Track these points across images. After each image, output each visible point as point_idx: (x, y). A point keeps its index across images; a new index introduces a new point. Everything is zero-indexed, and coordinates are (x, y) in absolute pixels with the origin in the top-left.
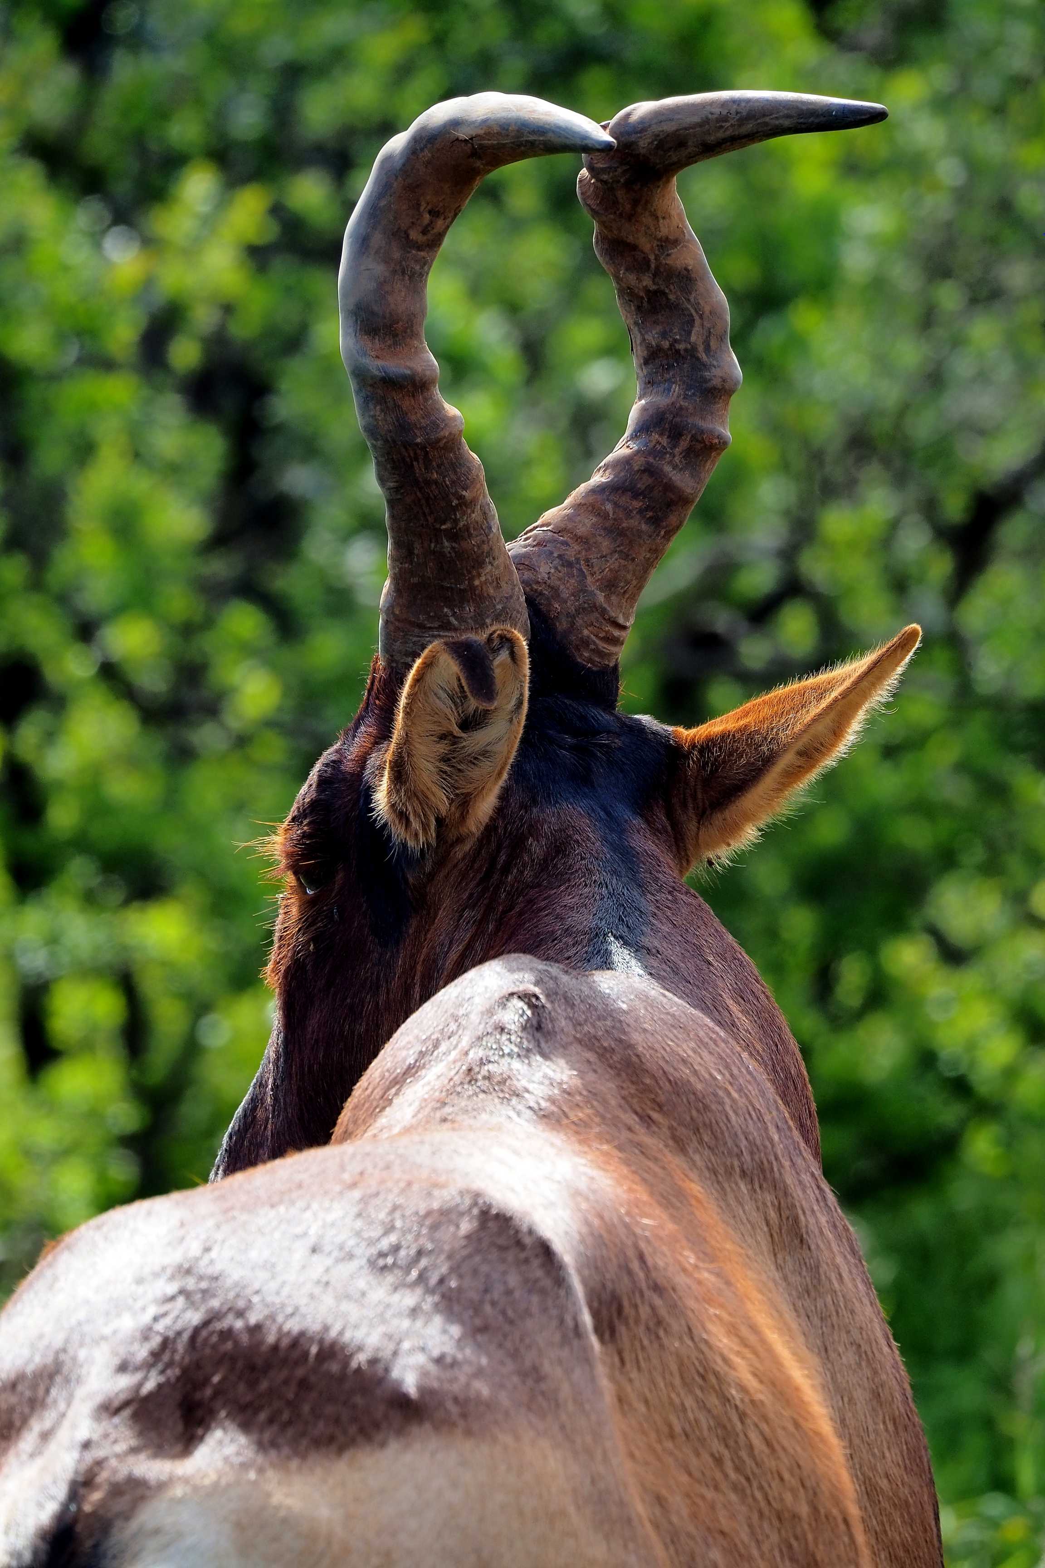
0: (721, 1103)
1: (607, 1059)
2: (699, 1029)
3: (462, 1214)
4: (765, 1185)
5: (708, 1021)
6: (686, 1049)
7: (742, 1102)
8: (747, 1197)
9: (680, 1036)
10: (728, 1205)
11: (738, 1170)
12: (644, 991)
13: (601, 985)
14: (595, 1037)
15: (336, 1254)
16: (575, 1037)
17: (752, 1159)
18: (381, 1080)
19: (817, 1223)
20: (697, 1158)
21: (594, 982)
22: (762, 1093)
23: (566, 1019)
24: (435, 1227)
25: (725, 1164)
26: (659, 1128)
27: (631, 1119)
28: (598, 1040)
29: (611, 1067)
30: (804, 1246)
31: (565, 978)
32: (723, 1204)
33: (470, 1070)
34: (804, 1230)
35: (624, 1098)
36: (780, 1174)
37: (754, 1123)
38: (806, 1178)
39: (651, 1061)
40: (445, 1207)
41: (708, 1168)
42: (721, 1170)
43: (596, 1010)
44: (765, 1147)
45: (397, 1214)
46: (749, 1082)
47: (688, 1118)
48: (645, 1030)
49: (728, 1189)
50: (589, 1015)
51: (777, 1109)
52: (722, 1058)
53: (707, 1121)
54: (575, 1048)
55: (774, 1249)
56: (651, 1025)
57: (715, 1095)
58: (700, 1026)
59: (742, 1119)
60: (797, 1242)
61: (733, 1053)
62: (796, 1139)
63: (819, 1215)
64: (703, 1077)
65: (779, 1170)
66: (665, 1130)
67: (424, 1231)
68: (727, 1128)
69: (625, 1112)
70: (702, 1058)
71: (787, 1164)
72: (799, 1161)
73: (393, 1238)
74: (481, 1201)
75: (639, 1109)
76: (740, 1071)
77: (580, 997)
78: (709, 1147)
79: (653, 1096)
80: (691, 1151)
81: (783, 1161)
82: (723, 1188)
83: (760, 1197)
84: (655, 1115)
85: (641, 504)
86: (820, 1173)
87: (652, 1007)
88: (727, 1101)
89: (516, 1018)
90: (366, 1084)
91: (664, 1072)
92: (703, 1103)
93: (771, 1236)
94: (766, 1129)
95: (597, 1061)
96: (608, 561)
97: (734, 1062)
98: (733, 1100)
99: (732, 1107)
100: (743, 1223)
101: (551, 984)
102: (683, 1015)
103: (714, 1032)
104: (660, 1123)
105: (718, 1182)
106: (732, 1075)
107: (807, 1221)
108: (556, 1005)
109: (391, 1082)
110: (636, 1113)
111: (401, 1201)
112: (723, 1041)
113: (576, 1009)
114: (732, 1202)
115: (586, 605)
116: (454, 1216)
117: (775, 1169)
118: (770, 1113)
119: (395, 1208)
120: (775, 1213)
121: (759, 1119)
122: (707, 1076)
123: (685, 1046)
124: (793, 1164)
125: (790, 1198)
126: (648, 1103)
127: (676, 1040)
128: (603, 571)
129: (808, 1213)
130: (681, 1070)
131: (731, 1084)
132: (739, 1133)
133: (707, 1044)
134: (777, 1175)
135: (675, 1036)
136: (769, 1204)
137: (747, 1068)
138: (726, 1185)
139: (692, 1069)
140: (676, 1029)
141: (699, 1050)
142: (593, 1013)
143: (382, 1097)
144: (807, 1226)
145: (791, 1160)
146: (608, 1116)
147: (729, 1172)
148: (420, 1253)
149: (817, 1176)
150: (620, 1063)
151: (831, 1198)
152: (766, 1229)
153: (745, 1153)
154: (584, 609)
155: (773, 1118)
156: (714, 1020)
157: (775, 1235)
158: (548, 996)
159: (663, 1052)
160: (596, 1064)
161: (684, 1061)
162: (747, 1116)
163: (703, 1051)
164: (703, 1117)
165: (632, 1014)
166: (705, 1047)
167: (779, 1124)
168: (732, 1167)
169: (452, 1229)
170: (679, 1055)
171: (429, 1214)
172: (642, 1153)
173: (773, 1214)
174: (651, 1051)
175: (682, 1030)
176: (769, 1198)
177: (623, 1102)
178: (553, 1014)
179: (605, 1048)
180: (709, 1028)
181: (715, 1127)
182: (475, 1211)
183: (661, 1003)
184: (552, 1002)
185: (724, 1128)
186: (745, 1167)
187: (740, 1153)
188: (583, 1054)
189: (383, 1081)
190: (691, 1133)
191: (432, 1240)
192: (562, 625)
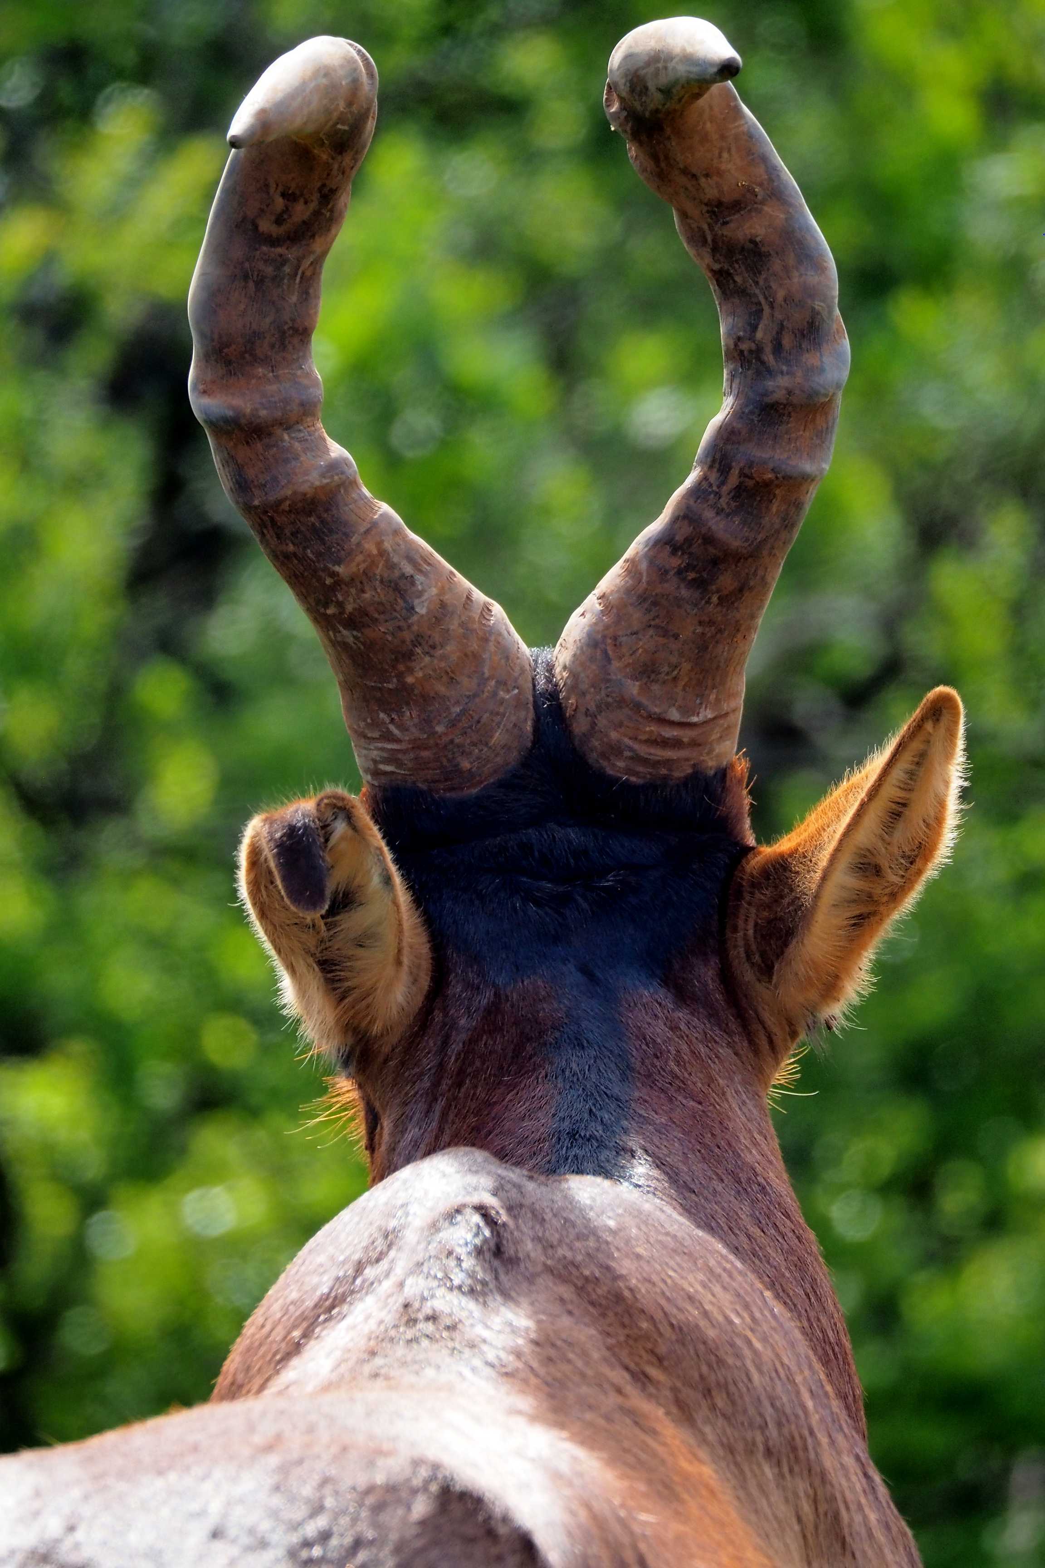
0: (738, 1356)
1: (588, 1294)
2: (708, 1255)
3: (414, 1492)
4: (796, 1469)
5: (720, 1246)
6: (693, 1283)
7: (767, 1355)
8: (772, 1485)
9: (684, 1265)
10: (749, 1494)
11: (761, 1447)
12: (635, 1203)
13: (581, 1193)
14: (573, 1263)
15: (245, 1540)
16: (545, 1264)
17: (780, 1434)
18: (283, 1316)
19: (864, 1521)
20: (707, 1430)
21: (569, 1189)
22: (792, 1345)
23: (533, 1240)
24: (378, 1508)
25: (744, 1439)
26: (658, 1389)
27: (619, 1376)
28: (577, 1267)
29: (592, 1303)
30: (847, 1553)
31: (530, 1186)
32: (741, 1493)
33: (406, 1306)
34: (846, 1531)
35: (609, 1348)
36: (817, 1454)
37: (783, 1385)
38: (849, 1461)
39: (646, 1295)
40: (391, 1483)
41: (722, 1445)
42: (740, 1447)
43: (574, 1226)
44: (797, 1416)
45: (328, 1490)
46: (774, 1329)
47: (696, 1376)
48: (638, 1257)
49: (749, 1474)
50: (564, 1233)
51: (811, 1367)
52: (738, 1295)
53: (722, 1380)
54: (545, 1281)
55: (808, 1556)
56: (645, 1249)
57: (732, 1345)
58: (710, 1252)
59: (768, 1379)
60: (837, 1547)
61: (753, 1290)
62: (836, 1410)
63: (867, 1510)
64: (717, 1320)
65: (814, 1448)
66: (668, 1393)
67: (364, 1514)
68: (748, 1389)
69: (612, 1367)
70: (714, 1295)
71: (824, 1440)
72: (840, 1439)
73: (321, 1522)
74: (440, 1476)
75: (632, 1366)
76: (762, 1314)
77: (552, 1210)
78: (724, 1415)
79: (649, 1346)
80: (699, 1423)
81: (819, 1436)
82: (742, 1472)
83: (789, 1485)
84: (654, 1372)
85: (680, 562)
86: (867, 1455)
87: (647, 1224)
88: (747, 1352)
89: (469, 1237)
90: (261, 1320)
91: (665, 1313)
92: (717, 1356)
93: (804, 1537)
94: (798, 1393)
95: (574, 1297)
96: (640, 640)
97: (754, 1301)
98: (755, 1351)
99: (754, 1361)
100: (767, 1520)
101: (514, 1193)
102: (687, 1237)
103: (728, 1261)
104: (658, 1382)
105: (736, 1464)
106: (753, 1318)
107: (851, 1519)
108: (520, 1221)
109: (297, 1319)
110: (627, 1368)
111: (333, 1472)
112: (740, 1272)
113: (547, 1226)
114: (754, 1491)
115: (610, 700)
116: (404, 1494)
117: (810, 1447)
118: (802, 1372)
119: (325, 1481)
120: (810, 1506)
121: (788, 1378)
122: (721, 1319)
123: (691, 1278)
124: (832, 1442)
125: (828, 1487)
126: (643, 1353)
127: (679, 1271)
128: (634, 652)
129: (853, 1507)
130: (688, 1311)
131: (752, 1330)
132: (763, 1398)
133: (720, 1276)
134: (812, 1456)
135: (678, 1264)
136: (802, 1494)
137: (772, 1311)
138: (746, 1468)
139: (701, 1309)
140: (679, 1254)
141: (710, 1285)
142: (571, 1230)
143: (285, 1337)
144: (850, 1526)
145: (830, 1436)
146: (590, 1373)
147: (750, 1450)
148: (358, 1544)
149: (863, 1459)
150: (607, 1298)
151: (882, 1491)
152: (797, 1528)
153: (770, 1426)
154: (608, 705)
155: (805, 1378)
156: (727, 1245)
157: (809, 1536)
158: (510, 1209)
159: (662, 1285)
160: (572, 1302)
161: (691, 1298)
162: (774, 1375)
163: (715, 1286)
164: (716, 1375)
165: (622, 1234)
166: (718, 1281)
167: (813, 1388)
168: (754, 1443)
169: (400, 1512)
170: (683, 1289)
171: (370, 1490)
172: (636, 1423)
173: (806, 1508)
174: (647, 1285)
175: (686, 1257)
176: (802, 1486)
177: (607, 1354)
178: (515, 1233)
179: (586, 1279)
180: (722, 1256)
181: (732, 1388)
182: (434, 1488)
183: (658, 1220)
184: (515, 1218)
185: (744, 1390)
186: (771, 1443)
187: (763, 1424)
188: (555, 1289)
189: (285, 1318)
190: (700, 1396)
191: (375, 1525)
192: (580, 726)
